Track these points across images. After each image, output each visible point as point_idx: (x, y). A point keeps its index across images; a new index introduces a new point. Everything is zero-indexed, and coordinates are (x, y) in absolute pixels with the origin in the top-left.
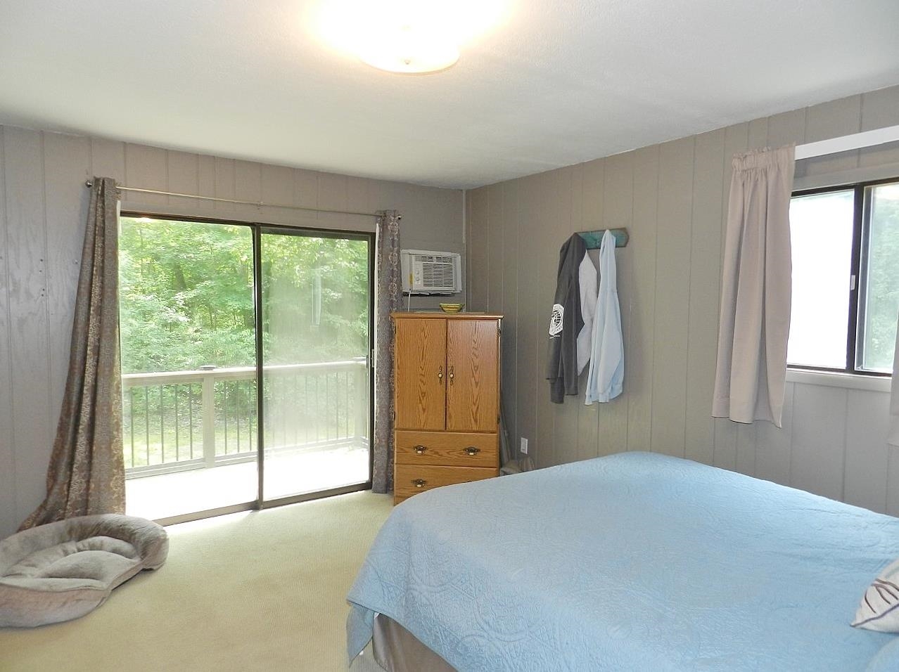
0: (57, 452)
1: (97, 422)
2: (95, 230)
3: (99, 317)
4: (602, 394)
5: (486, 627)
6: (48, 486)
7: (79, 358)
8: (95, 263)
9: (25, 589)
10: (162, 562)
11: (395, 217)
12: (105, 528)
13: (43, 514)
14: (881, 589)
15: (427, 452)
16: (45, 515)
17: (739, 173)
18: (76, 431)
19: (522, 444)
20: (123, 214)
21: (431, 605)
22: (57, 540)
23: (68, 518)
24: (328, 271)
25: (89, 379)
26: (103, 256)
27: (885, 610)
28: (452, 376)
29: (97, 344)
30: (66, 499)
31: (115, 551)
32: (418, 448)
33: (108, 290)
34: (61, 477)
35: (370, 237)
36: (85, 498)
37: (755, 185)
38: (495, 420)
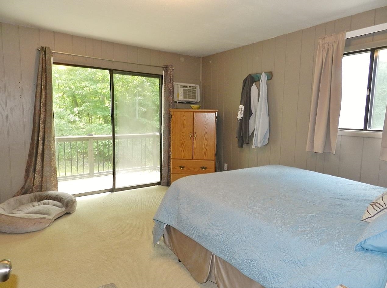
0: (29, 165)
1: (45, 153)
2: (42, 69)
3: (45, 108)
4: (260, 143)
5: (211, 225)
6: (25, 179)
7: (37, 125)
8: (43, 84)
9: (18, 217)
10: (73, 210)
11: (171, 68)
12: (50, 197)
13: (24, 190)
14: (374, 206)
15: (184, 169)
16: (24, 191)
17: (321, 45)
18: (36, 156)
19: (225, 166)
20: (54, 63)
21: (188, 219)
22: (29, 201)
23: (34, 192)
24: (140, 99)
25: (41, 134)
26: (46, 81)
27: (375, 214)
28: (195, 136)
29: (44, 119)
30: (33, 185)
31: (54, 205)
32: (181, 167)
33: (48, 96)
34: (31, 175)
35: (160, 77)
36: (40, 184)
37: (328, 50)
38: (214, 156)
